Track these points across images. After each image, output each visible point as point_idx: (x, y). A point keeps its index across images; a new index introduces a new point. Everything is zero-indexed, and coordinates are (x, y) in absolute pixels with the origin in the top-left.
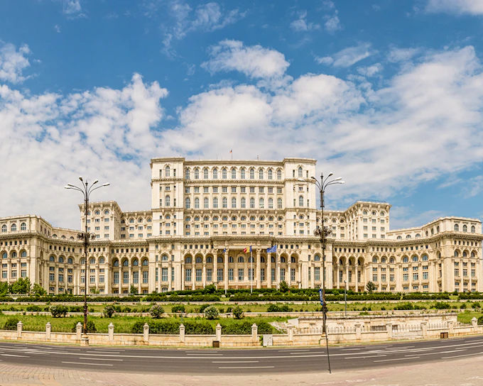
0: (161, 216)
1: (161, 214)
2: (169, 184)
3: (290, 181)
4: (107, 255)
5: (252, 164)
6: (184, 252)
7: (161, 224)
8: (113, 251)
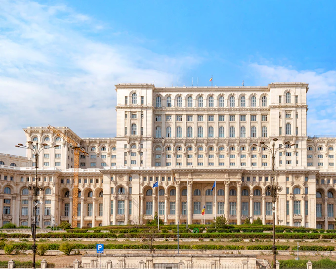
0: (125, 145)
1: (126, 142)
2: (136, 112)
3: (275, 107)
4: (54, 185)
5: (232, 91)
6: (143, 184)
7: (125, 153)
8: (62, 181)
